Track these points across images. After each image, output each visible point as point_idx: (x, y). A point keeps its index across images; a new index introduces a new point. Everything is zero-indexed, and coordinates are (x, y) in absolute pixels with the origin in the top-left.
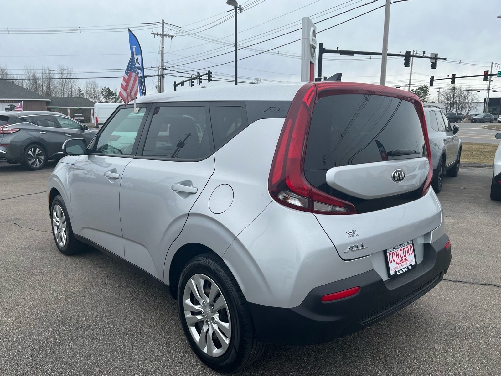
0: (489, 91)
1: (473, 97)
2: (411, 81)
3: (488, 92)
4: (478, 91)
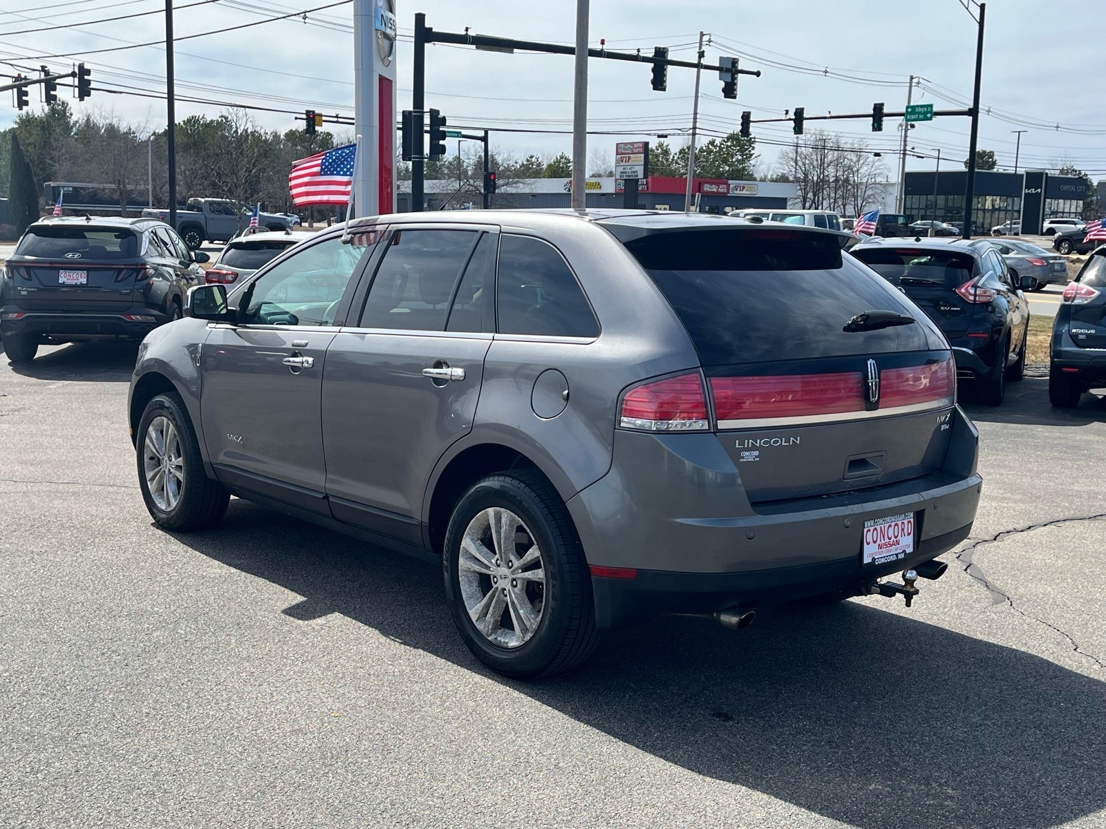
0: (904, 154)
1: (873, 170)
2: (698, 120)
3: (902, 156)
4: (877, 155)
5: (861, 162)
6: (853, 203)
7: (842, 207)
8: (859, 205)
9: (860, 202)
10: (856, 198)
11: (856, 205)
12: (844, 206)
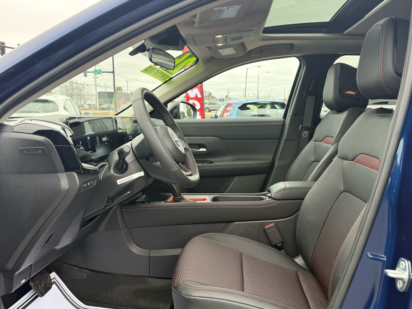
4: (88, 85)
5: (84, 88)
6: (83, 100)
7: (80, 101)
8: (85, 101)
9: (85, 100)
10: (84, 98)
11: (84, 101)
12: (81, 101)
